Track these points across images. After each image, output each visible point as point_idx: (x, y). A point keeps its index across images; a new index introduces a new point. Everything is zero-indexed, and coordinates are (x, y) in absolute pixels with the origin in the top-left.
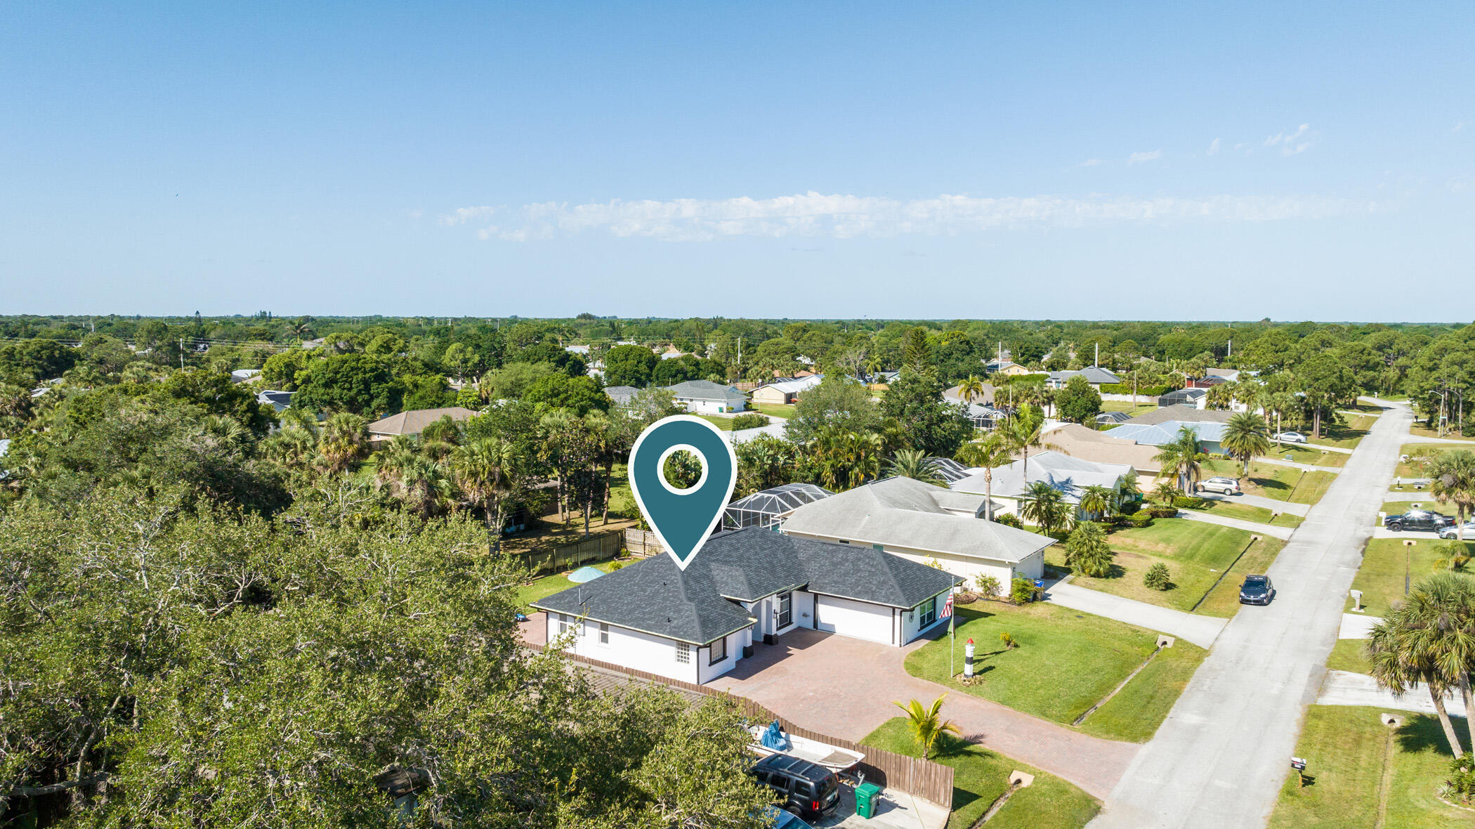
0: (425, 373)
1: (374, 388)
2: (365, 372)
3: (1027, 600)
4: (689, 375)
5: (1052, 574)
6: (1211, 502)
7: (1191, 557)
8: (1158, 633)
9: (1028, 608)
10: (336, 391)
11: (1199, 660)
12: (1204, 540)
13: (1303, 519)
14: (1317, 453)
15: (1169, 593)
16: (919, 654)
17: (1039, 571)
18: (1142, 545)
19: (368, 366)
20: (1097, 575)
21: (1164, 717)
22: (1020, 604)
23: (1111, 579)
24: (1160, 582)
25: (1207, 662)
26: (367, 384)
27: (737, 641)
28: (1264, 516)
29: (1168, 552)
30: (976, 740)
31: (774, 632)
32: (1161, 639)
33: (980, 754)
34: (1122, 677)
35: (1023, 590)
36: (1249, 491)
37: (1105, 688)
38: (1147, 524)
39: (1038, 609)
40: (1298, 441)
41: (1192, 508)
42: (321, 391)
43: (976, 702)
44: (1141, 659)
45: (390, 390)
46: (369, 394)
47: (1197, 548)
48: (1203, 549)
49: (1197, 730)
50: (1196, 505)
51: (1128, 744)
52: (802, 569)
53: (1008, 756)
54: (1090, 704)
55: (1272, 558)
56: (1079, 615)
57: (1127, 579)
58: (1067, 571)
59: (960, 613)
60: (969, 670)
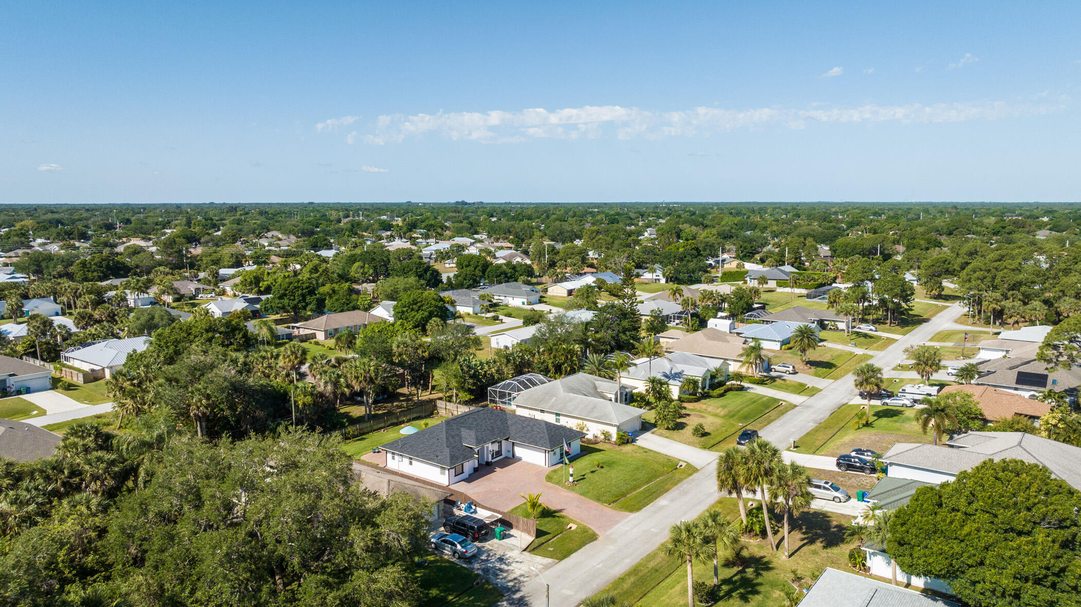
0: (339, 281)
3: (623, 443)
4: (509, 275)
5: (646, 427)
6: (773, 379)
7: (733, 416)
8: (680, 460)
9: (621, 447)
11: (691, 475)
12: (747, 406)
13: (821, 390)
15: (703, 439)
16: (555, 471)
17: (638, 426)
18: (710, 409)
20: (668, 429)
21: (652, 501)
22: (619, 445)
23: (676, 431)
24: (701, 433)
25: (695, 475)
26: (304, 297)
27: (469, 466)
28: (801, 389)
29: (722, 413)
30: (560, 511)
31: (490, 460)
32: (681, 463)
33: (559, 516)
34: (647, 482)
35: (621, 438)
36: (804, 372)
37: (635, 488)
38: (721, 395)
39: (628, 448)
41: (758, 384)
43: (569, 494)
44: (662, 474)
45: (318, 300)
46: (305, 302)
47: (739, 411)
48: (742, 412)
49: (662, 507)
50: (761, 382)
51: (627, 513)
52: (508, 430)
53: (571, 517)
54: (624, 495)
55: (779, 417)
56: (646, 451)
57: (685, 430)
58: (654, 425)
59: (587, 450)
60: (571, 479)
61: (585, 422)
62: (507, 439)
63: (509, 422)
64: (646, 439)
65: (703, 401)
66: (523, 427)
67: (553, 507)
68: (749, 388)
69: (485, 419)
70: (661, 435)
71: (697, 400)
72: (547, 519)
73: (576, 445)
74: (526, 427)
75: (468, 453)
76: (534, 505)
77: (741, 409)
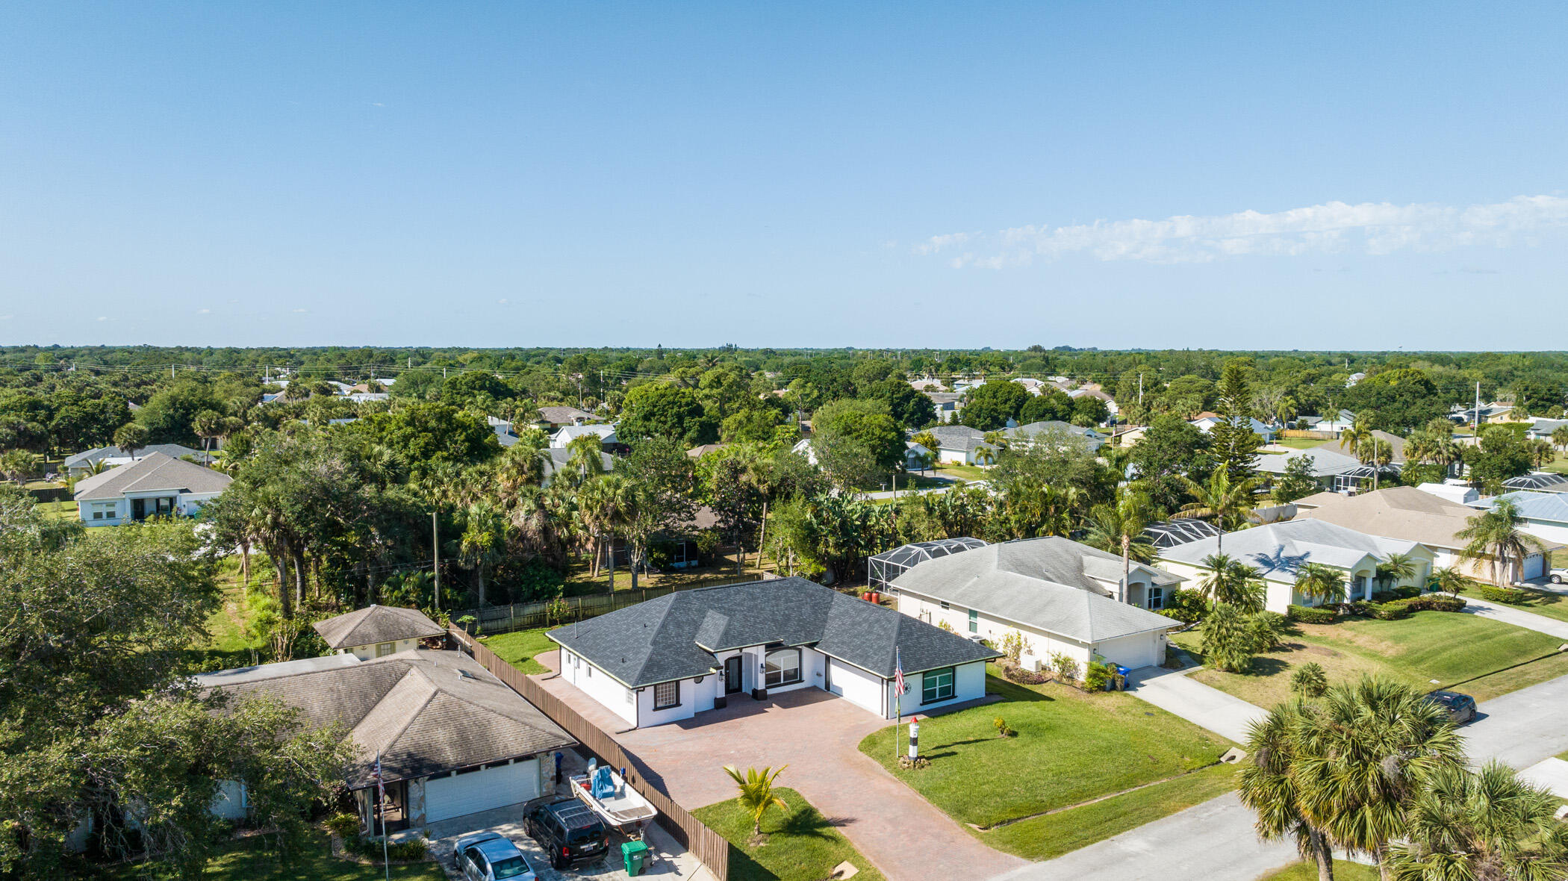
0: (764, 407)
1: (687, 421)
2: (680, 407)
3: (1101, 689)
4: (1056, 415)
5: (1175, 660)
6: (1554, 597)
7: (1420, 661)
10: (653, 424)
12: (1465, 642)
17: (1155, 655)
18: (1361, 641)
19: (684, 401)
20: (1230, 669)
21: (1106, 838)
22: (1091, 691)
23: (1251, 677)
24: (1309, 686)
26: (680, 418)
27: (698, 693)
29: (1391, 653)
30: (841, 823)
31: (760, 685)
32: (1233, 751)
33: (827, 838)
34: (1120, 787)
35: (1097, 677)
39: (1110, 701)
41: (1506, 602)
42: (640, 423)
43: (893, 786)
44: (1172, 772)
45: (702, 424)
46: (682, 427)
47: (1437, 652)
48: (1445, 655)
49: (1123, 858)
50: (1517, 600)
51: (1016, 859)
52: (824, 627)
53: (856, 845)
54: (1039, 810)
55: (1551, 677)
56: (1150, 711)
57: (1276, 677)
58: (1199, 659)
59: (1008, 692)
60: (913, 751)
61: (1024, 633)
62: (812, 646)
63: (833, 612)
64: (1165, 687)
65: (1349, 623)
66: (853, 624)
67: (824, 813)
68: (1481, 608)
69: (775, 598)
70: (1209, 682)
71: (1335, 620)
72: (793, 840)
73: (970, 679)
74: (860, 624)
75: (698, 664)
76: (755, 797)
77: (1444, 649)
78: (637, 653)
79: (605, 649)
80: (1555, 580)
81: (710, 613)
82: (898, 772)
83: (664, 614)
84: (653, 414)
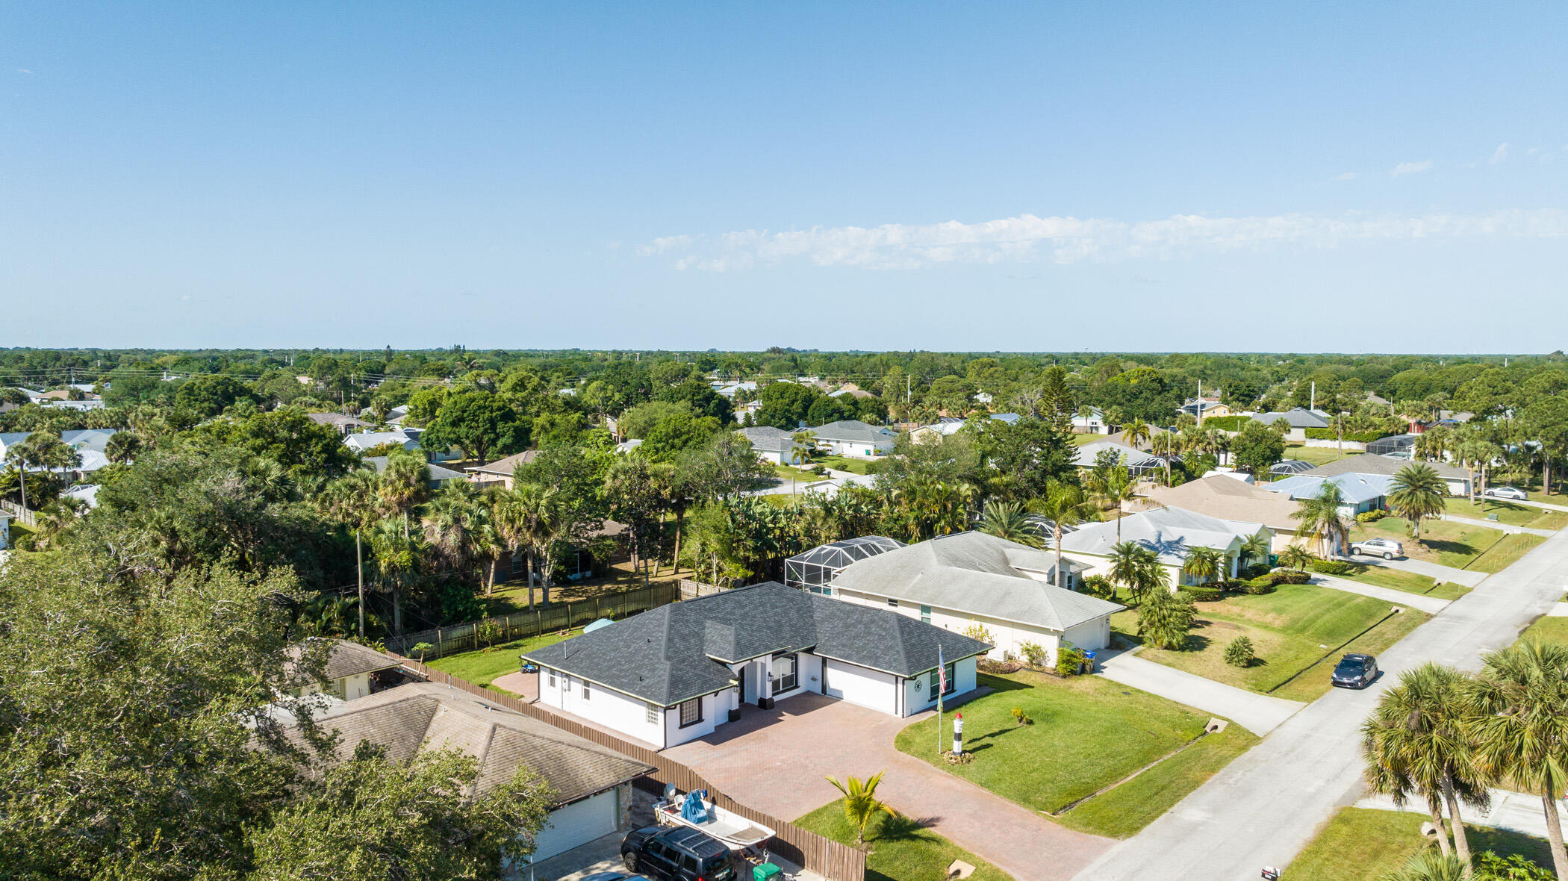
0: (565, 411)
1: (500, 427)
2: (492, 412)
3: (1073, 673)
4: (846, 414)
5: (1118, 643)
6: (1362, 567)
7: (1303, 630)
8: (1211, 715)
9: (1069, 682)
10: (463, 430)
11: (1244, 748)
12: (1328, 610)
13: (1470, 590)
14: (1538, 512)
15: (1251, 671)
16: (918, 727)
17: (1102, 640)
18: (1249, 614)
19: (496, 405)
20: (1170, 647)
21: (1165, 811)
22: (1064, 676)
23: (1187, 653)
24: (1245, 658)
25: (1254, 750)
26: (493, 423)
27: (717, 705)
28: (1426, 586)
29: (1278, 623)
30: (931, 823)
31: (769, 695)
32: (1213, 722)
33: (927, 839)
34: (1142, 763)
35: (1068, 662)
36: (1417, 556)
37: (1115, 775)
38: (1267, 590)
39: (1084, 684)
40: (1516, 497)
41: (1334, 573)
42: (448, 429)
43: (953, 783)
44: (1175, 744)
45: (516, 429)
46: (495, 432)
47: (1313, 621)
48: (1320, 622)
49: (1192, 828)
50: (1340, 571)
51: (1104, 839)
52: (814, 630)
53: (957, 843)
54: (1089, 791)
55: (1403, 634)
56: (1127, 692)
57: (1206, 652)
58: (1138, 641)
59: (991, 683)
60: (957, 746)
61: (986, 626)
62: (810, 651)
63: (817, 616)
64: (1124, 668)
65: (1230, 599)
66: (847, 626)
67: (911, 815)
68: (1318, 580)
69: (762, 604)
70: (1156, 660)
71: (1218, 597)
72: (896, 846)
73: (966, 674)
74: (854, 625)
75: (715, 674)
76: (861, 806)
77: (1317, 617)
78: (653, 670)
79: (610, 668)
80: (1356, 552)
81: (708, 623)
82: (951, 768)
83: (665, 628)
84: (461, 420)
